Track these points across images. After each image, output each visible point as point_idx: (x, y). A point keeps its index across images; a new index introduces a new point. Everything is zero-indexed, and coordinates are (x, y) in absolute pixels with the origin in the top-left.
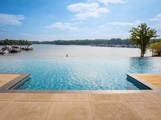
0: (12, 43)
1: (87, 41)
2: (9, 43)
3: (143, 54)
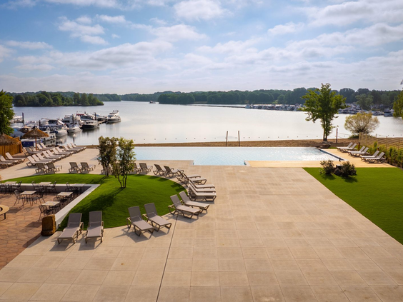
0: (58, 100)
1: (236, 94)
2: (52, 101)
3: (327, 135)
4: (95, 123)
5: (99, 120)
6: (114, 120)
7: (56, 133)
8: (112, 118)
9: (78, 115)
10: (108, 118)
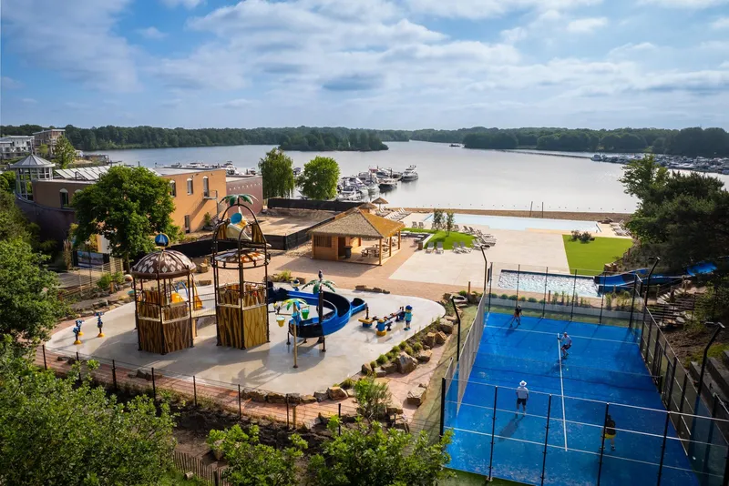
4: (392, 181)
5: (395, 177)
6: (411, 177)
7: (361, 192)
8: (409, 175)
9: (374, 171)
10: (404, 175)
